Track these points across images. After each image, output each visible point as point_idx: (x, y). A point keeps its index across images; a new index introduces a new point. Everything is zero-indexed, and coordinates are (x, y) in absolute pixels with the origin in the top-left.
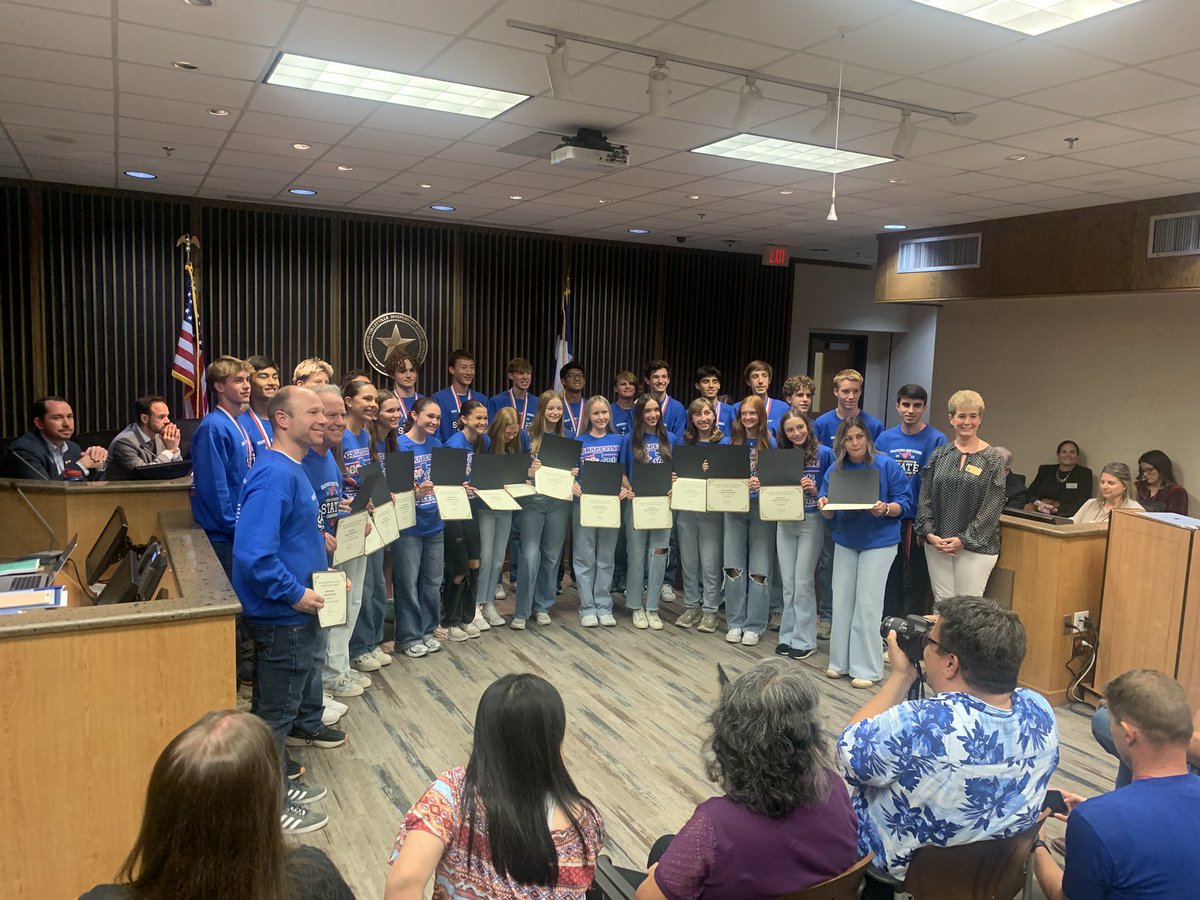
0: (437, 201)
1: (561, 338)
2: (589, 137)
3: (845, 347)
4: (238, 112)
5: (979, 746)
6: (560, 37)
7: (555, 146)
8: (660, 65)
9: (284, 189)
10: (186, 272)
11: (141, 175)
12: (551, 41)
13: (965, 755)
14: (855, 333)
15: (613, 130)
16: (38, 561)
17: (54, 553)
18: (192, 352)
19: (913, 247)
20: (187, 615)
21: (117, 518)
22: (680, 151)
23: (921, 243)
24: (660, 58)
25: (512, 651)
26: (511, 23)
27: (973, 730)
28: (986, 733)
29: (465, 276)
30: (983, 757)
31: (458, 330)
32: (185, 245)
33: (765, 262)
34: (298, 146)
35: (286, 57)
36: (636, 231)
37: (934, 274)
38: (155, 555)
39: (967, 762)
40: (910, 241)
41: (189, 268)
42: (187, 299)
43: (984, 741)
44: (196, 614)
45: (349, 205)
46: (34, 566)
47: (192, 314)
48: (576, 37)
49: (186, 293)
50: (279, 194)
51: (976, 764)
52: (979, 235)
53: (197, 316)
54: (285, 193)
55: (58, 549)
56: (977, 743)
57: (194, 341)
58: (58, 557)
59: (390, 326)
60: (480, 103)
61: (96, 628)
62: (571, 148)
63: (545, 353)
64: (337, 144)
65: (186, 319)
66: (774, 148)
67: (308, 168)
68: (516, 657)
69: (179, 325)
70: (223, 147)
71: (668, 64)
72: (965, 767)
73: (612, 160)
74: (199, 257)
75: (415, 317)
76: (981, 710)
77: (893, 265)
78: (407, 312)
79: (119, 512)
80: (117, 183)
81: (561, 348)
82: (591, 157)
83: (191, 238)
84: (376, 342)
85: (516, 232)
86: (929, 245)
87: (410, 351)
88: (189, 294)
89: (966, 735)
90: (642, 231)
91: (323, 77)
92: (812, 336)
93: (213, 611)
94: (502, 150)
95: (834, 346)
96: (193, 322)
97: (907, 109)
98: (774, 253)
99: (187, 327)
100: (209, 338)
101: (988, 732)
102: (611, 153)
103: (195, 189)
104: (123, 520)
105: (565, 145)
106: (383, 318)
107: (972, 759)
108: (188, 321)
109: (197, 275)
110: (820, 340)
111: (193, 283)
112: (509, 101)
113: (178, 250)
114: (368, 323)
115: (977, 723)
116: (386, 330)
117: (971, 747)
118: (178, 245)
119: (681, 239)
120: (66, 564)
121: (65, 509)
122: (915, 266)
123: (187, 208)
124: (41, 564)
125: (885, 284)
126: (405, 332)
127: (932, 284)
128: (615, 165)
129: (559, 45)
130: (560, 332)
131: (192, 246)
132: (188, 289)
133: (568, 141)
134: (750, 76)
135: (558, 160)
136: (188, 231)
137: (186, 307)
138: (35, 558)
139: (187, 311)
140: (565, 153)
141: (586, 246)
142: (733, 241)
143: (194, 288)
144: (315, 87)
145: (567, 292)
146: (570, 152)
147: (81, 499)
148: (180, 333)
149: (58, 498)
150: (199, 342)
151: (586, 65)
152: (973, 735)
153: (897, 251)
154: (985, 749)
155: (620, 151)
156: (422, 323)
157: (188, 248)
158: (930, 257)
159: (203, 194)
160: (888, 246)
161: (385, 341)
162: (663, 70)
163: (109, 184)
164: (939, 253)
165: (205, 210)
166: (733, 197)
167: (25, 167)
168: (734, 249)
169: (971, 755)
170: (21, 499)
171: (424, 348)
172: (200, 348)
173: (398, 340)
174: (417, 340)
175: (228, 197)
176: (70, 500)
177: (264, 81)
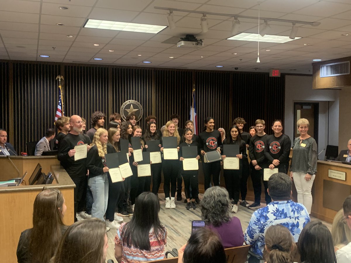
0: (145, 60)
1: (192, 107)
2: (190, 38)
3: (309, 107)
4: (76, 36)
5: (278, 214)
6: (171, 10)
7: (179, 41)
8: (204, 16)
9: (91, 59)
10: (59, 88)
11: (45, 56)
12: (169, 12)
13: (275, 217)
14: (313, 102)
15: (198, 35)
16: (15, 180)
17: (19, 178)
18: (61, 116)
19: (325, 67)
20: (60, 187)
21: (38, 166)
22: (223, 39)
23: (328, 66)
24: (204, 14)
25: (169, 216)
26: (156, 8)
27: (276, 210)
28: (280, 210)
29: (156, 86)
30: (280, 217)
31: (154, 105)
32: (59, 79)
33: (270, 76)
34: (95, 45)
35: (89, 20)
36: (219, 66)
37: (334, 77)
38: (50, 175)
39: (276, 219)
40: (324, 65)
41: (60, 87)
42: (59, 97)
43: (280, 212)
44: (63, 187)
45: (114, 63)
46: (14, 182)
47: (61, 103)
48: (176, 10)
49: (59, 95)
50: (90, 60)
51: (279, 219)
52: (349, 62)
53: (63, 103)
54: (92, 59)
55: (20, 177)
56: (277, 213)
57: (62, 112)
58: (20, 180)
59: (130, 105)
60: (151, 29)
61: (35, 190)
62: (183, 42)
63: (186, 112)
64: (108, 43)
65: (59, 105)
66: (256, 36)
67: (99, 51)
68: (170, 218)
69: (57, 107)
70: (71, 46)
71: (207, 15)
72: (276, 221)
73: (197, 45)
74: (63, 83)
75: (138, 101)
76: (278, 204)
77: (319, 74)
78: (135, 100)
79: (39, 164)
80: (37, 59)
81: (192, 111)
82: (190, 44)
83: (61, 76)
84: (125, 111)
85: (175, 69)
86: (331, 66)
87: (136, 114)
88: (60, 96)
89: (273, 212)
90: (221, 66)
91: (101, 24)
92: (296, 104)
93: (68, 187)
94: (162, 43)
95: (304, 107)
96: (61, 106)
97: (294, 22)
98: (274, 72)
99: (59, 107)
100: (67, 111)
101: (281, 209)
102: (197, 42)
103: (62, 60)
104: (40, 166)
105: (181, 41)
106: (128, 102)
107: (277, 218)
108: (60, 105)
109: (63, 89)
110: (298, 105)
111: (61, 92)
112: (161, 28)
113: (56, 81)
114: (122, 104)
115: (276, 208)
116: (128, 106)
117: (276, 215)
118: (57, 79)
119: (236, 68)
120: (22, 182)
121: (23, 165)
122: (327, 75)
123: (59, 66)
124: (15, 181)
125: (316, 82)
126: (135, 106)
127: (333, 81)
128: (198, 46)
129: (171, 13)
130: (192, 105)
131: (61, 79)
132: (60, 94)
133: (183, 39)
134: (236, 17)
135: (179, 46)
136: (60, 74)
137: (59, 101)
138: (14, 180)
139: (59, 102)
140: (181, 44)
141: (201, 73)
142: (257, 68)
143: (62, 94)
144: (99, 28)
145: (194, 90)
146: (182, 43)
147: (28, 161)
148: (57, 109)
149: (20, 161)
150: (63, 112)
151: (182, 17)
152: (276, 211)
153: (320, 69)
154: (280, 214)
155: (200, 41)
156: (141, 104)
157: (60, 80)
158: (331, 71)
159: (65, 61)
160: (316, 67)
161: (128, 110)
162: (205, 18)
163: (34, 60)
164: (335, 69)
165: (66, 67)
166: (250, 53)
167: (9, 56)
168: (257, 71)
169: (277, 217)
170: (10, 162)
171: (142, 112)
172: (64, 115)
173: (132, 110)
174: (139, 109)
175: (73, 62)
176: (24, 161)
177: (84, 27)
